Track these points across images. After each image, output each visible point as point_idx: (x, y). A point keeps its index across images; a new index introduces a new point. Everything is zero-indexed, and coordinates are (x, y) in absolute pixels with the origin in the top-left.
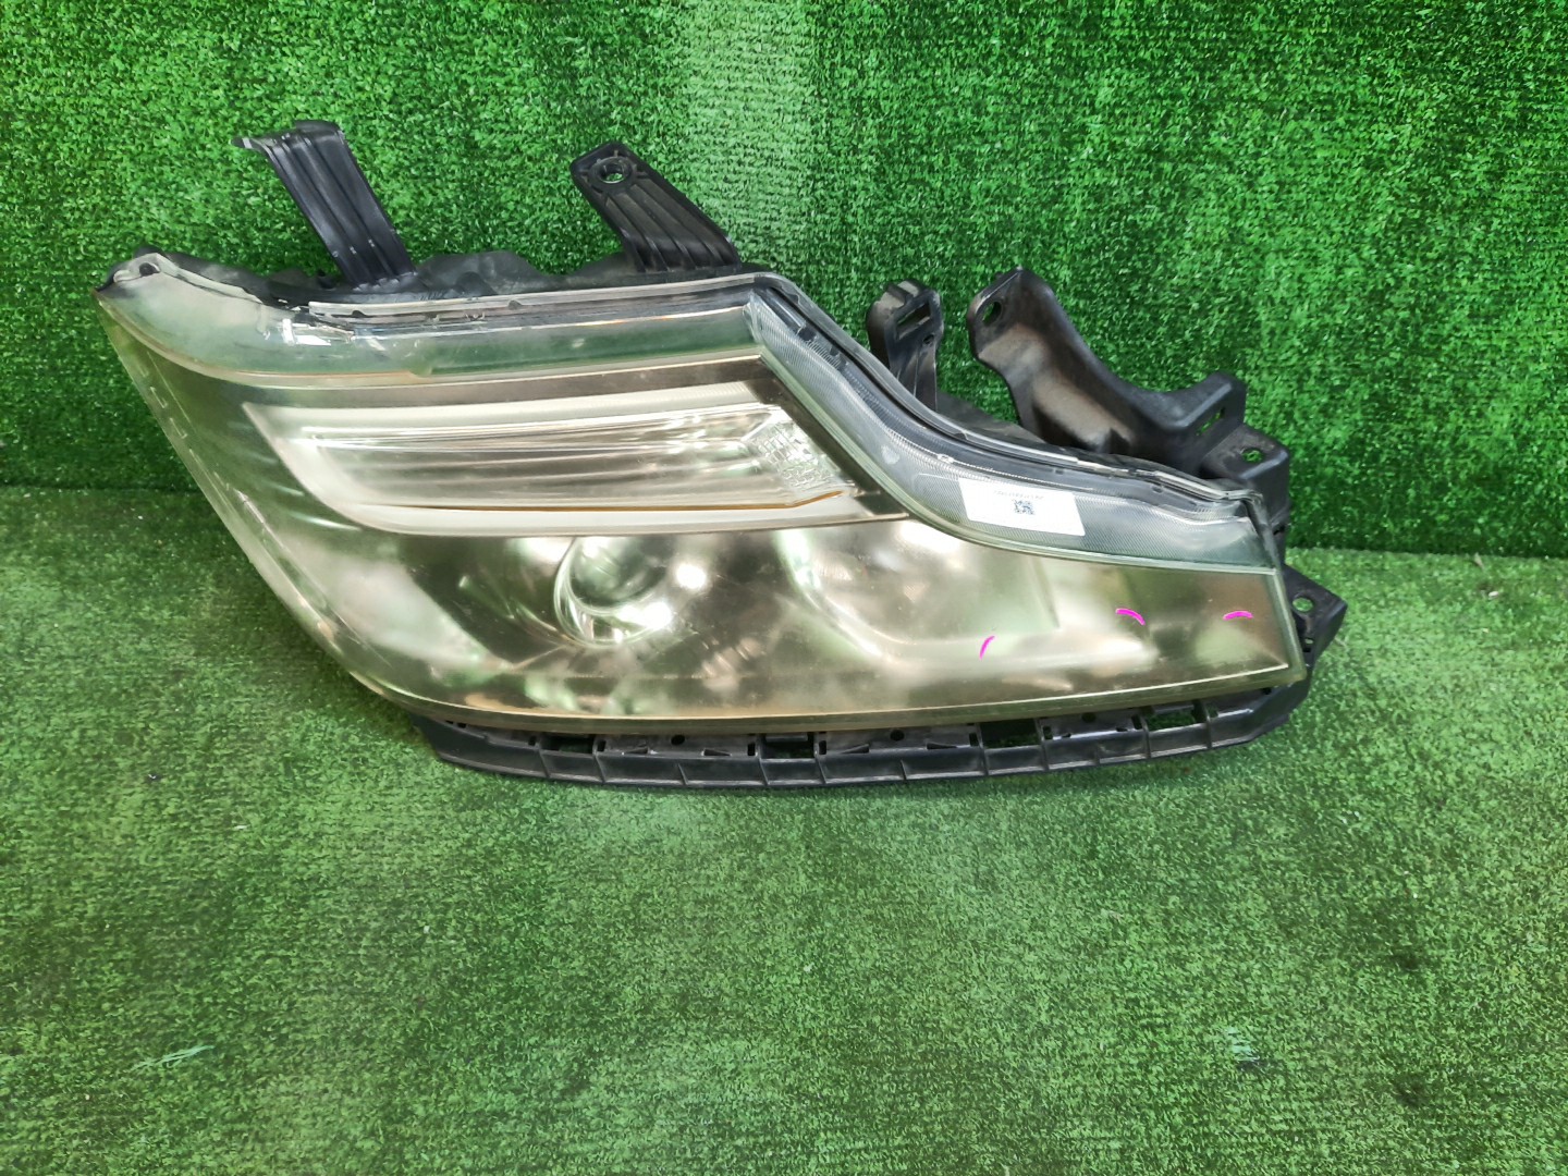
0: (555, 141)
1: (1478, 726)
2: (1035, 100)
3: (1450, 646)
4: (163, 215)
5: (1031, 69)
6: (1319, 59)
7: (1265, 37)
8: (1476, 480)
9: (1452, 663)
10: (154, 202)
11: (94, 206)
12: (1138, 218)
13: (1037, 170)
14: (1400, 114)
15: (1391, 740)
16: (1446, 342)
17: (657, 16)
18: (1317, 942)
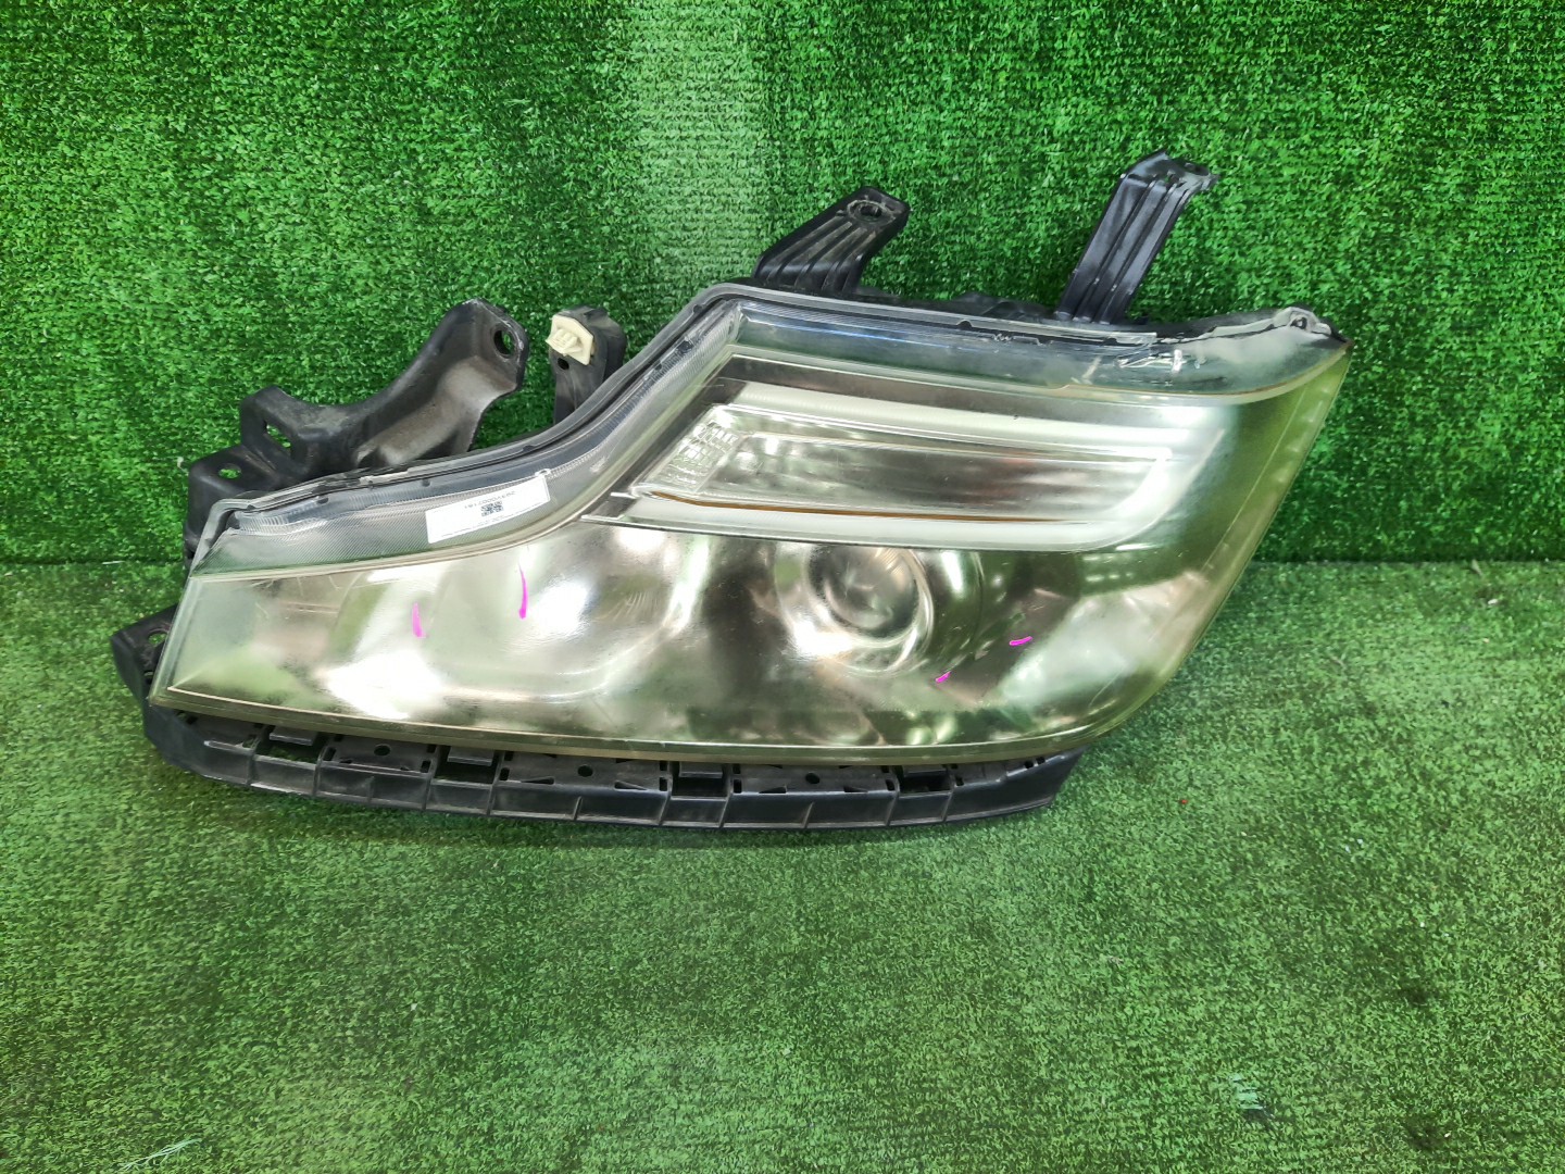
0: (508, 202)
1: (1480, 741)
2: (992, 133)
3: (1450, 658)
4: (122, 296)
5: (984, 102)
6: (1279, 77)
7: (1222, 59)
8: (1467, 491)
9: (1452, 676)
10: (112, 282)
11: (54, 290)
13: (997, 200)
14: (1367, 129)
15: (1392, 761)
16: (1429, 355)
17: (603, 71)
18: (1322, 979)
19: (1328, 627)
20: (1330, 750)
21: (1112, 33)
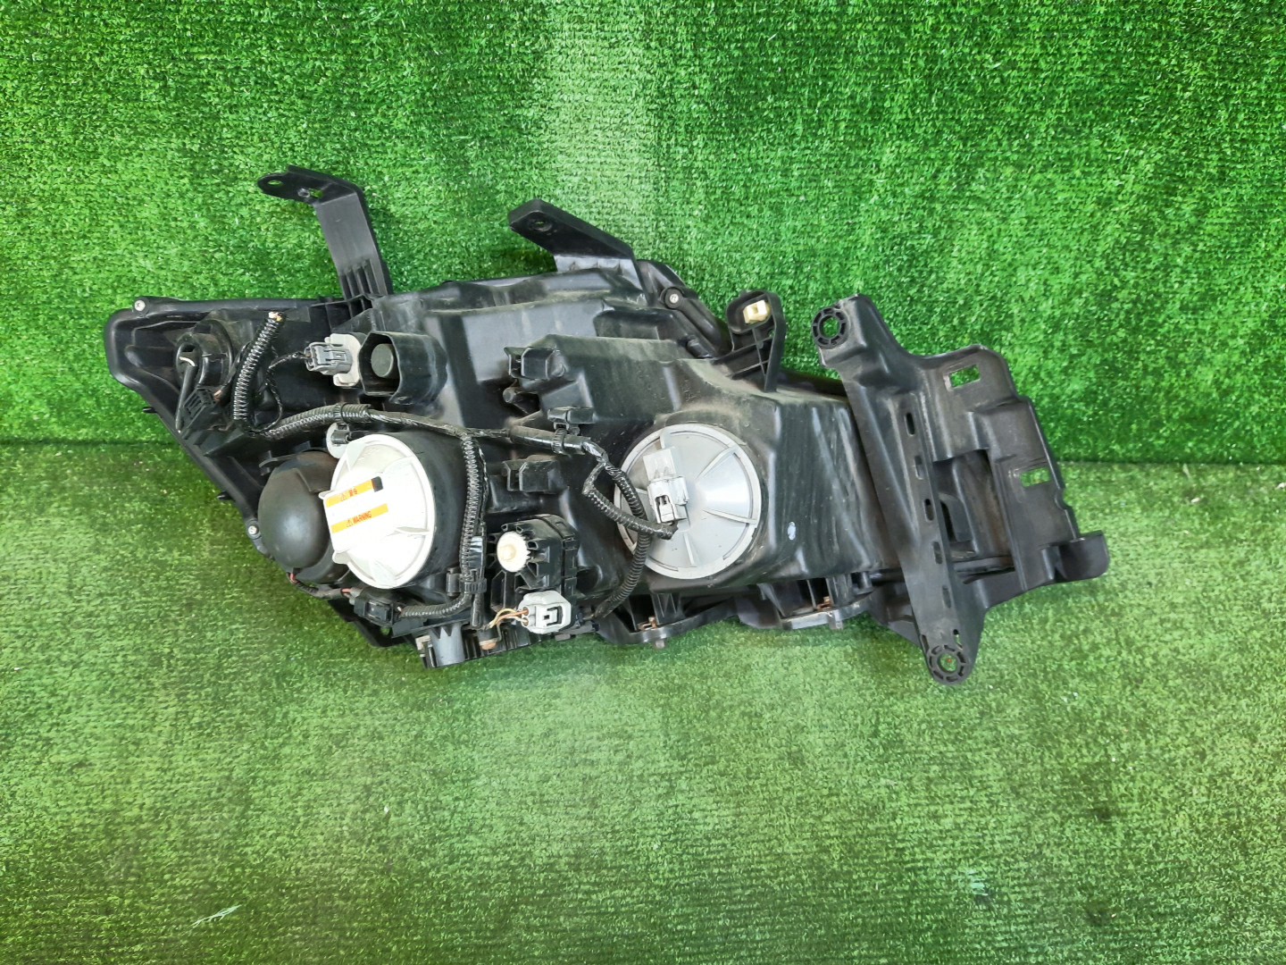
1: (1172, 616)
2: (832, 165)
3: (1157, 547)
5: (827, 144)
7: (1016, 117)
8: (1184, 419)
11: (95, 258)
12: (915, 243)
13: (834, 213)
14: (1125, 168)
16: (1161, 326)
17: (530, 115)
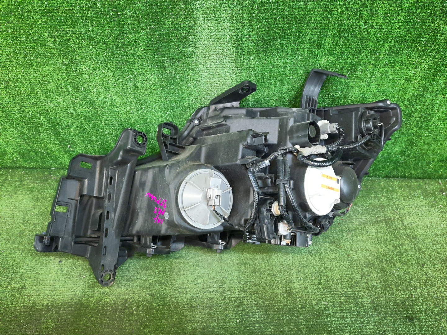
6: (390, 51)
15: (410, 244)
18: (384, 312)
19: (395, 200)
20: (393, 240)
21: (340, 39)
